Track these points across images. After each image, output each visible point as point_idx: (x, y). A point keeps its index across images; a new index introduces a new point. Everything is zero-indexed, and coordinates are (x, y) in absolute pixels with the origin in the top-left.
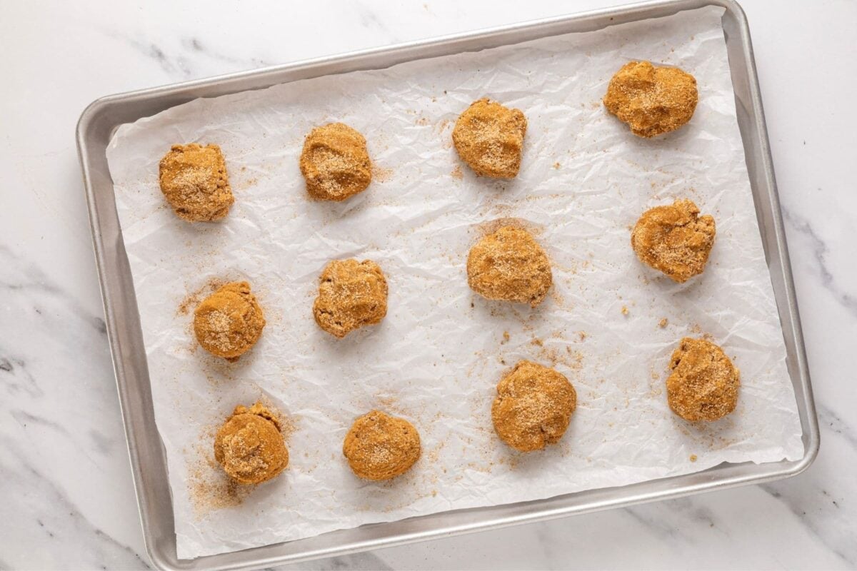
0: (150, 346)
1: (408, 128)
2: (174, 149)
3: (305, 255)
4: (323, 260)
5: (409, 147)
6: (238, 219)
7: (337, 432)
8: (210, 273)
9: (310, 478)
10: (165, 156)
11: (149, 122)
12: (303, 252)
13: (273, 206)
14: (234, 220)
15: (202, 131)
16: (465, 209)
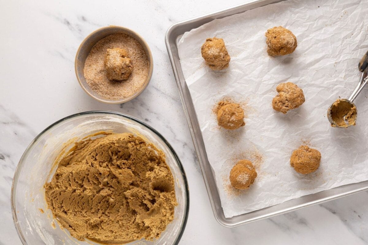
0: (202, 128)
1: (304, 24)
2: (207, 40)
3: (265, 82)
4: (272, 84)
5: (305, 32)
6: (234, 70)
7: (286, 157)
8: (224, 94)
9: (276, 178)
10: (204, 43)
11: (195, 31)
12: (264, 81)
13: (248, 63)
14: (232, 70)
15: (215, 33)
16: (332, 56)
